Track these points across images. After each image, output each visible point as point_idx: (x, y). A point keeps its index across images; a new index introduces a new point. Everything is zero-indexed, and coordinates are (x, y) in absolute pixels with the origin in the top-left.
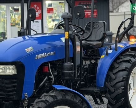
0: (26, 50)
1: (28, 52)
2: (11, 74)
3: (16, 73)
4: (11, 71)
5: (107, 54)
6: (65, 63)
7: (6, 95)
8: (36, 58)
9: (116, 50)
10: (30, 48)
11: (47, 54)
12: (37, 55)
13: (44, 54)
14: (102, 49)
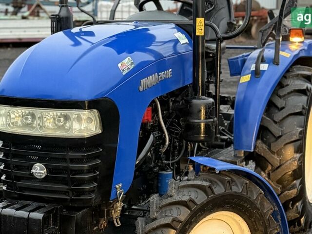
0: (120, 65)
1: (124, 73)
2: (86, 134)
3: (99, 131)
4: (84, 125)
5: (257, 73)
6: (194, 98)
7: (71, 193)
8: (141, 89)
9: (278, 64)
10: (127, 59)
11: (159, 75)
12: (142, 80)
13: (153, 75)
14: (238, 61)
